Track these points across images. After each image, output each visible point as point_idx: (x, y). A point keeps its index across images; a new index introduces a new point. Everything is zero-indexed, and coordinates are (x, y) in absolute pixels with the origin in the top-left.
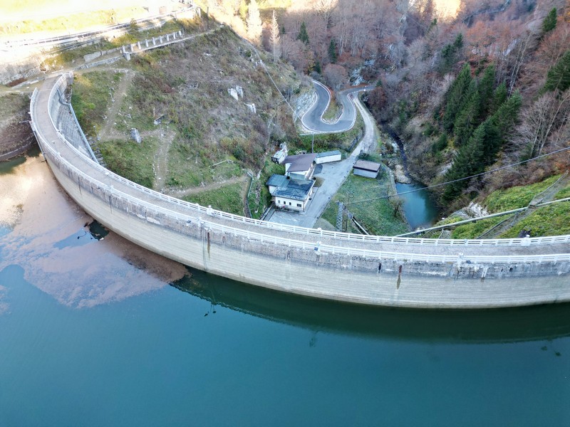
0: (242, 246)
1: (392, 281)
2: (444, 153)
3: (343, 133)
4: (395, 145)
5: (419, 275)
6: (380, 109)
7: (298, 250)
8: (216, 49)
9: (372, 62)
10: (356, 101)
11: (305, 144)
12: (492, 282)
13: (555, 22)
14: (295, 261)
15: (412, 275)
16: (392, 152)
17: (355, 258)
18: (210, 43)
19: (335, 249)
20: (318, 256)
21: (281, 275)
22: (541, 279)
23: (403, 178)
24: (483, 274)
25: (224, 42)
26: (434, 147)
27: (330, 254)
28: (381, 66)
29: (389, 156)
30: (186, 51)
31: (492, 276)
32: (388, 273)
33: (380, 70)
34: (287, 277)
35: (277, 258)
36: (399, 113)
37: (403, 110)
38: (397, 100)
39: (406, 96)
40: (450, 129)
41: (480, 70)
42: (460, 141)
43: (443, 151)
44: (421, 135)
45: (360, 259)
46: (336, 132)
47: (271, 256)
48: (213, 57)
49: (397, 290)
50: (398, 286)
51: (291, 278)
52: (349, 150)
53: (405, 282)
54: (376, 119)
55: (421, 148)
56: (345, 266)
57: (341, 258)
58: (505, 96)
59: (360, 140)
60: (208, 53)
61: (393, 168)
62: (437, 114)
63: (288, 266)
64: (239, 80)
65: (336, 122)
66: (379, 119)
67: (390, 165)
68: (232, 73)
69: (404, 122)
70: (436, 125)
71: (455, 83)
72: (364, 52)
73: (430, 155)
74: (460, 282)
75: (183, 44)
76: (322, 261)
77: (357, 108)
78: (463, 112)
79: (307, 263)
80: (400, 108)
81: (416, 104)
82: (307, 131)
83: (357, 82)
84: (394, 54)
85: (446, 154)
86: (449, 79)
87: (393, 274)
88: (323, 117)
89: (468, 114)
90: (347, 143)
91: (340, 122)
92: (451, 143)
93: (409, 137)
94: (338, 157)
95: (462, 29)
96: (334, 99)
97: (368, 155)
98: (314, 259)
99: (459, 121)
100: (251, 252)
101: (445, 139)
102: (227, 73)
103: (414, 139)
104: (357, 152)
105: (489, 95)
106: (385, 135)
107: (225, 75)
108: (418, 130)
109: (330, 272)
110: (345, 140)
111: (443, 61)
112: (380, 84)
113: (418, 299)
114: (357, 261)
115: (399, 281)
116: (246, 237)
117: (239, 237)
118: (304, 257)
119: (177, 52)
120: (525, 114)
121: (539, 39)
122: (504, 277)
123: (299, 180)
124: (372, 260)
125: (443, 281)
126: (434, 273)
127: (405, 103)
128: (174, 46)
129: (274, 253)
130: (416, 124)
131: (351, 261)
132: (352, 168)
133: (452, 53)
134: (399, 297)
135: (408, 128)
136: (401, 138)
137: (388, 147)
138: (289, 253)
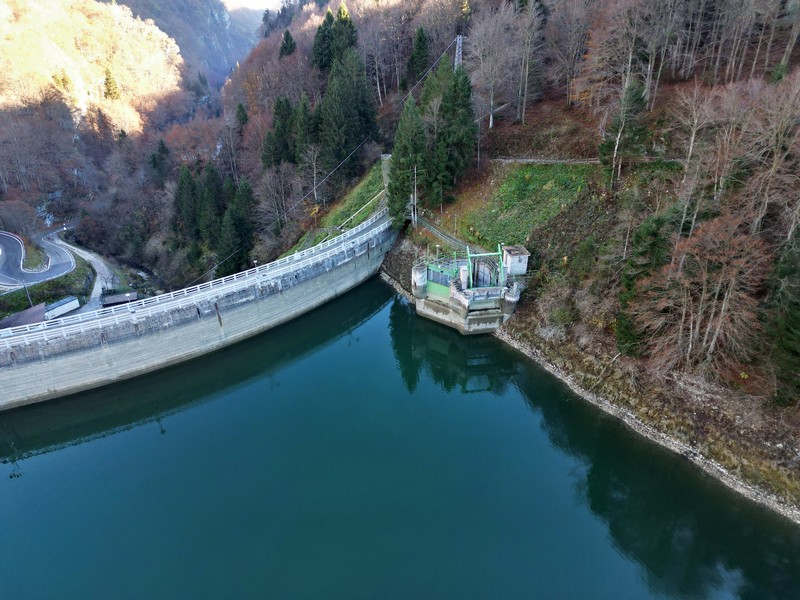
0: (41, 353)
1: (214, 321)
2: (203, 260)
3: (66, 276)
4: (142, 274)
5: (234, 307)
6: (101, 242)
7: (112, 328)
9: (58, 194)
10: (60, 242)
12: (288, 292)
13: (246, 116)
14: (112, 342)
15: (228, 309)
16: (143, 281)
17: (173, 312)
19: (150, 311)
20: (136, 326)
21: (102, 365)
22: (319, 278)
24: (280, 288)
26: (188, 256)
27: (147, 318)
28: (74, 196)
29: (141, 285)
31: (286, 287)
32: (208, 315)
33: (74, 201)
34: (110, 364)
35: (90, 347)
36: (130, 238)
37: (132, 235)
38: (119, 227)
39: (128, 218)
40: (198, 235)
41: (199, 171)
42: (212, 242)
43: (201, 260)
44: (168, 252)
45: (178, 311)
46: (54, 277)
47: (83, 349)
49: (221, 329)
50: (221, 325)
51: (115, 363)
52: (86, 292)
53: (225, 317)
54: (100, 253)
55: (175, 264)
56: (166, 324)
57: (160, 317)
58: (235, 188)
59: (94, 280)
62: (175, 226)
63: (107, 351)
65: (46, 268)
66: (105, 252)
69: (139, 247)
70: (180, 237)
71: (181, 188)
72: (41, 182)
73: (189, 266)
74: (266, 300)
76: (142, 328)
77: (68, 250)
78: (202, 213)
79: (126, 338)
80: (128, 233)
81: (144, 223)
82: (9, 288)
83: (48, 222)
84: (85, 179)
85: (205, 261)
86: (171, 186)
87: (212, 314)
88: (25, 267)
89: (207, 214)
90: (79, 286)
91: (53, 267)
92: (205, 248)
93: (156, 259)
94: (75, 304)
95: (158, 136)
96: (28, 243)
97: (115, 290)
98: (132, 330)
99: (202, 223)
100: (56, 355)
101: (196, 246)
103: (163, 259)
104: (97, 291)
105: (220, 191)
106: (124, 267)
108: (160, 248)
109: (155, 337)
110: (74, 283)
111: (155, 172)
112: (85, 213)
113: (242, 330)
114: (176, 315)
115: (220, 319)
116: (42, 341)
117: (34, 345)
118: (121, 333)
120: (257, 192)
121: (240, 132)
122: (294, 285)
124: (190, 308)
125: (254, 304)
126: (244, 300)
127: (132, 226)
129: (85, 343)
130: (155, 244)
131: (170, 316)
133: (159, 161)
134: (226, 335)
135: (148, 251)
136: (145, 265)
137: (135, 277)
138: (103, 336)
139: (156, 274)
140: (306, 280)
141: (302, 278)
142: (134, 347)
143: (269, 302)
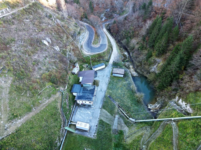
3: (104, 53)
4: (126, 54)
8: (32, 16)
11: (87, 61)
16: (126, 58)
18: (27, 13)
25: (36, 12)
26: (146, 55)
28: (113, 11)
29: (125, 61)
30: (13, 20)
37: (127, 35)
40: (153, 47)
43: (151, 59)
44: (139, 49)
46: (100, 52)
48: (30, 21)
52: (108, 61)
59: (111, 54)
60: (27, 19)
61: (129, 68)
62: (144, 39)
64: (47, 33)
65: (99, 45)
68: (43, 30)
70: (145, 44)
71: (153, 25)
72: (105, 6)
75: (10, 16)
78: (159, 41)
81: (133, 32)
84: (118, 5)
86: (149, 23)
88: (93, 44)
90: (106, 58)
91: (101, 45)
92: (154, 54)
94: (104, 66)
96: (96, 33)
97: (117, 63)
99: (157, 45)
102: (40, 30)
104: (111, 61)
107: (39, 31)
110: (105, 56)
111: (143, 12)
112: (115, 22)
119: (7, 22)
123: (88, 87)
127: (128, 32)
128: (5, 18)
136: (128, 49)
137: (124, 55)
139: (131, 55)
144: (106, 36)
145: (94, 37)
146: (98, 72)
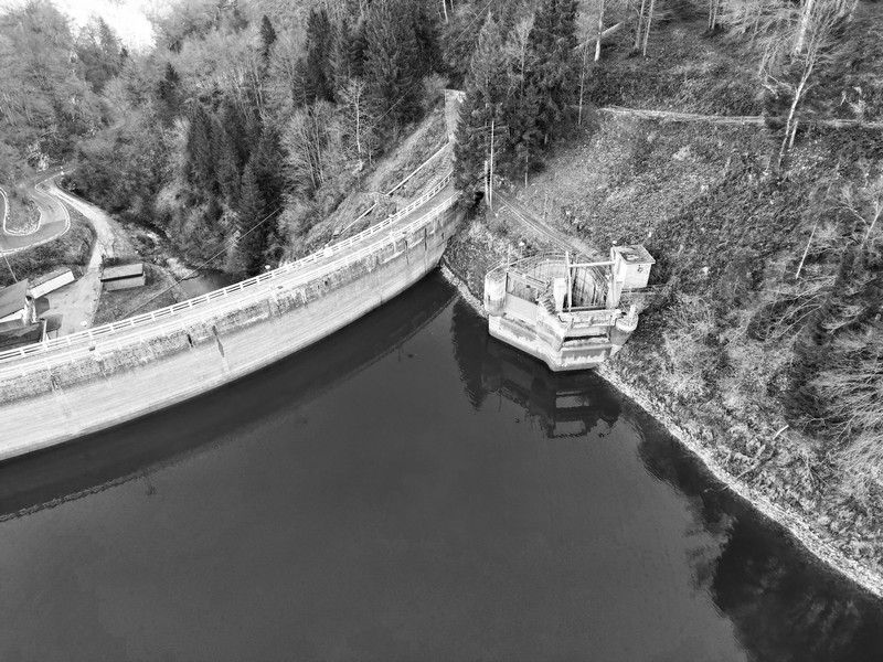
1: (213, 351)
2: (224, 222)
4: (152, 235)
5: (239, 329)
6: (105, 194)
7: (65, 368)
10: (56, 191)
12: (316, 304)
14: (68, 386)
15: (231, 333)
16: (152, 245)
17: (153, 342)
19: (121, 342)
20: (101, 363)
21: (57, 417)
23: (187, 272)
24: (304, 299)
26: (205, 217)
27: (116, 352)
28: (73, 132)
29: (150, 251)
31: (313, 298)
32: (204, 343)
33: (73, 138)
34: (68, 415)
35: (37, 395)
36: (137, 189)
37: (139, 185)
38: (124, 174)
39: (134, 163)
40: (216, 189)
42: (234, 199)
43: (221, 221)
44: (183, 210)
45: (161, 340)
46: (43, 242)
47: (26, 397)
49: (224, 360)
50: (223, 354)
51: (74, 414)
52: (82, 262)
53: (227, 344)
54: (102, 207)
55: (190, 226)
56: (144, 359)
57: (133, 350)
58: (259, 130)
61: (165, 264)
62: (189, 176)
63: (60, 398)
65: (35, 229)
66: (108, 206)
67: (158, 262)
69: (149, 200)
70: (196, 190)
71: (193, 129)
72: (31, 116)
73: (206, 230)
74: (286, 317)
76: (110, 366)
77: (62, 201)
78: (221, 162)
79: (88, 381)
80: (134, 182)
81: (154, 170)
83: (43, 165)
84: (85, 110)
85: (226, 223)
86: (182, 125)
87: (210, 341)
88: (8, 227)
89: (228, 162)
90: (73, 253)
92: (225, 206)
93: (168, 218)
94: (69, 277)
96: (14, 195)
97: (117, 259)
98: (96, 368)
99: (221, 175)
101: (215, 204)
103: (176, 218)
104: (96, 260)
105: (242, 133)
106: (130, 226)
108: (174, 204)
110: (67, 249)
111: (163, 103)
112: (83, 156)
113: (252, 358)
114: (158, 345)
115: (220, 345)
118: (80, 374)
122: (324, 294)
123: (15, 331)
124: (176, 335)
125: (268, 323)
126: (254, 319)
127: (138, 174)
129: (29, 390)
130: (167, 198)
132: (100, 284)
133: (168, 89)
134: (231, 367)
135: (158, 206)
136: (157, 223)
137: (143, 240)
138: (53, 379)
139: (169, 235)
140: (341, 286)
141: (335, 284)
142: (100, 391)
143: (290, 319)
144: (60, 203)
145: (7, 207)
146: (48, 297)
